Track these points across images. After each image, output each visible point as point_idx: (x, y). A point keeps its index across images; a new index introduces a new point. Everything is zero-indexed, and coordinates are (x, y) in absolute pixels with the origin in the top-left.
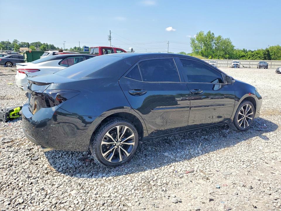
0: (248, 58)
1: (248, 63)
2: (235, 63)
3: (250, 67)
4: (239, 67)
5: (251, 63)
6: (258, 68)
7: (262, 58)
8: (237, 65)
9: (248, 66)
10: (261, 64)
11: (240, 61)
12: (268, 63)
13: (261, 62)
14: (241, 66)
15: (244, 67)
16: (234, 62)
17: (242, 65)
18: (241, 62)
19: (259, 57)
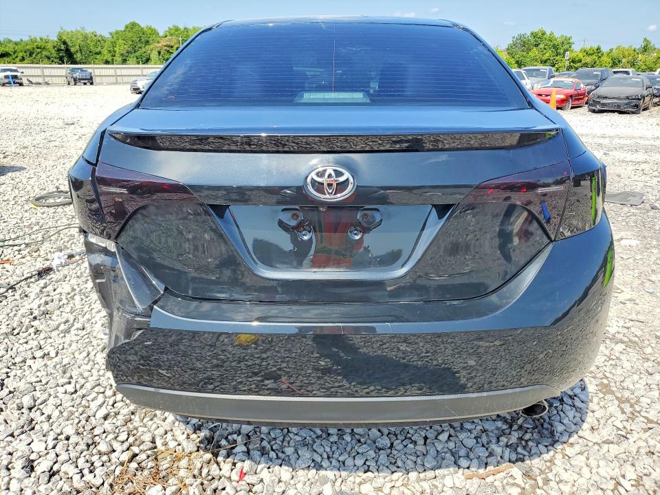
0: (21, 61)
1: (38, 72)
2: (9, 73)
3: (47, 84)
4: (21, 84)
5: (47, 72)
6: (69, 84)
7: (56, 60)
8: (15, 77)
9: (40, 80)
10: (77, 75)
11: (19, 67)
12: (90, 70)
13: (73, 70)
14: (25, 81)
15: (31, 82)
16: (5, 70)
17: (26, 78)
18: (24, 70)
19: (49, 58)
